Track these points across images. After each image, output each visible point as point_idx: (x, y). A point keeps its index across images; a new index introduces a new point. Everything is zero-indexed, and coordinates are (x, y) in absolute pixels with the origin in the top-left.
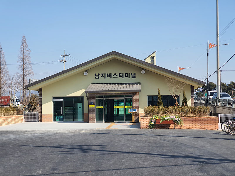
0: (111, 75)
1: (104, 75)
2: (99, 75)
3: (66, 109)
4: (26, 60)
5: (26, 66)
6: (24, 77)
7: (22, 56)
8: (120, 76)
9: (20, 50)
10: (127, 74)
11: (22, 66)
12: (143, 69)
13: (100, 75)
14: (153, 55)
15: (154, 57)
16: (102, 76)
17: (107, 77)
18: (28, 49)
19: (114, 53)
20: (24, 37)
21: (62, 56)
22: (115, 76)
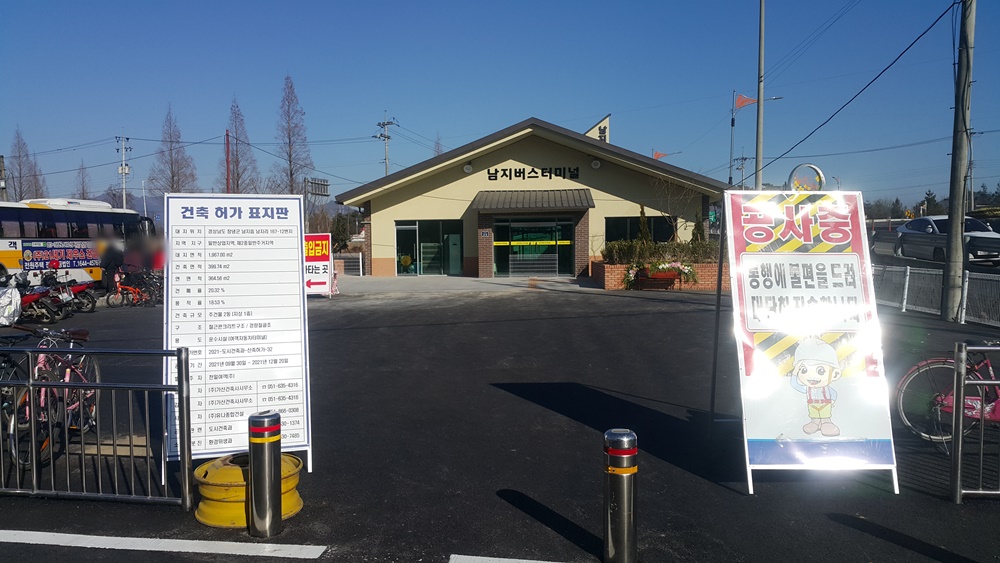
0: (524, 172)
1: (508, 173)
2: (497, 171)
3: (424, 247)
4: (294, 135)
5: (296, 147)
6: (292, 175)
7: (286, 125)
8: (543, 175)
9: (281, 111)
10: (560, 169)
11: (288, 149)
12: (596, 158)
13: (501, 173)
14: (602, 125)
15: (605, 128)
16: (505, 174)
17: (516, 176)
18: (298, 108)
19: (533, 123)
20: (288, 78)
21: (379, 124)
22: (533, 174)
